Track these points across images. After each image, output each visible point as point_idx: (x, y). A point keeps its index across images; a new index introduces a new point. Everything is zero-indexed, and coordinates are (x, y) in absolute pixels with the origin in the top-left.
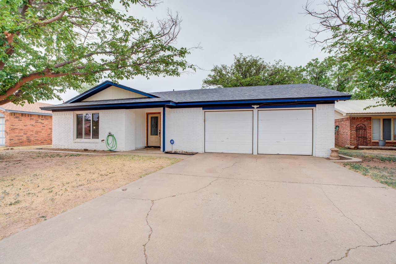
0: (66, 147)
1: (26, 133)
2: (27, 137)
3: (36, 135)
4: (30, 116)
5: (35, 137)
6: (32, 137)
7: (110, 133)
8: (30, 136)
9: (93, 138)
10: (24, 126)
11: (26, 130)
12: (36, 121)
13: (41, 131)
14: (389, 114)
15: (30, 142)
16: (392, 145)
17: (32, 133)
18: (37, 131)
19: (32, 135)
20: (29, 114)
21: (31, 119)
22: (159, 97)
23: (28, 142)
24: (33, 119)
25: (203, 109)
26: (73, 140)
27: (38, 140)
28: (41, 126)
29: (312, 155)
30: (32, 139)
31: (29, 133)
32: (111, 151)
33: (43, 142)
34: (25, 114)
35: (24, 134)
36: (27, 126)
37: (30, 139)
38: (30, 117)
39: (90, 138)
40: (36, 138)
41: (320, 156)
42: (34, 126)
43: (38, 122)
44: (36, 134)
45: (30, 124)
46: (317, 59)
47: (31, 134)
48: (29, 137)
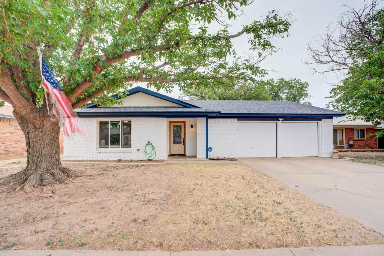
0: (86, 159)
1: (4, 142)
2: (5, 148)
3: (15, 145)
4: (8, 120)
5: (14, 147)
6: (11, 147)
7: (149, 142)
8: (8, 146)
9: (122, 147)
10: (2, 133)
11: (4, 139)
12: (15, 128)
13: (20, 140)
14: (338, 126)
15: (8, 154)
16: (339, 148)
17: (11, 143)
18: (16, 140)
19: (11, 145)
20: (7, 119)
21: (10, 125)
22: (200, 108)
23: (6, 154)
24: (12, 125)
25: (237, 120)
26: (95, 150)
27: (17, 151)
28: (21, 134)
29: (318, 157)
30: (11, 150)
31: (8, 143)
32: (150, 160)
33: (23, 154)
34: (3, 118)
35: (2, 144)
36: (5, 133)
37: (9, 150)
38: (8, 122)
39: (119, 148)
40: (15, 149)
41: (324, 157)
42: (13, 134)
43: (17, 129)
44: (15, 143)
45: (9, 131)
46: (273, 79)
47: (9, 144)
48: (7, 148)
